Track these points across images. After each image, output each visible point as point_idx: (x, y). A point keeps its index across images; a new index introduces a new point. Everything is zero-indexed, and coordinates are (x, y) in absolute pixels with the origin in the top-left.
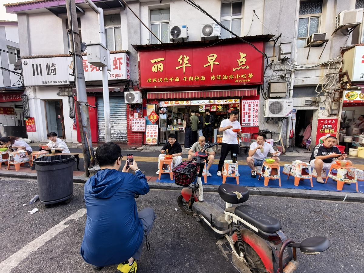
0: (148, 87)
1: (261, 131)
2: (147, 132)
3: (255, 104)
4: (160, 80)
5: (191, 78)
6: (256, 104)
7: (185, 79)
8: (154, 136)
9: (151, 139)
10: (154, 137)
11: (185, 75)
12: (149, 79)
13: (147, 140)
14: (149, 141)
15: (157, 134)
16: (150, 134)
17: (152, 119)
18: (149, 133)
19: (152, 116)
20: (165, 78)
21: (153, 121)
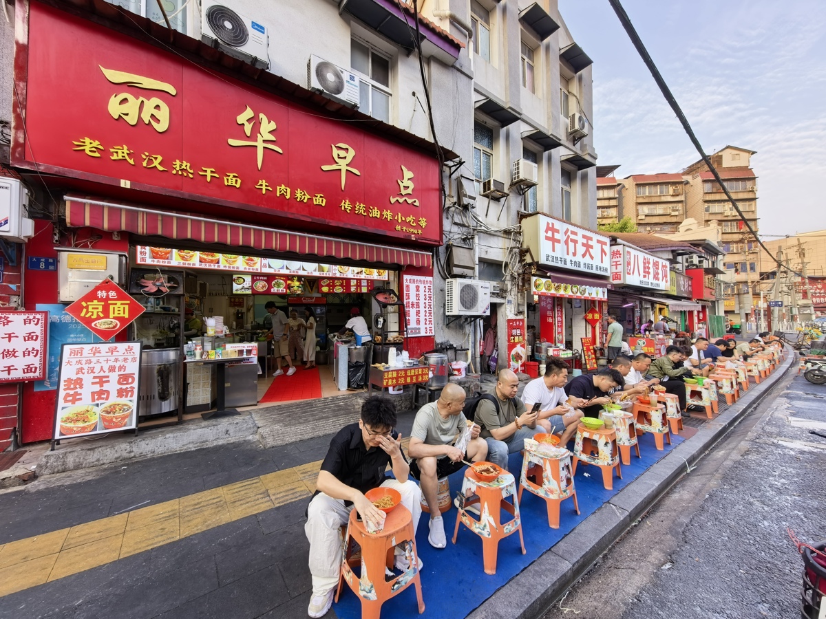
0: (76, 173)
1: (438, 344)
2: (69, 381)
3: (427, 286)
4: (150, 161)
5: (283, 190)
6: (429, 285)
7: (264, 188)
8: (113, 394)
9: (98, 410)
10: (114, 399)
11: (263, 174)
12: (87, 140)
13: (68, 420)
14: (81, 424)
15: (136, 385)
16: (88, 388)
17: (99, 318)
18: (79, 382)
19: (95, 302)
20: (178, 162)
21: (102, 325)
